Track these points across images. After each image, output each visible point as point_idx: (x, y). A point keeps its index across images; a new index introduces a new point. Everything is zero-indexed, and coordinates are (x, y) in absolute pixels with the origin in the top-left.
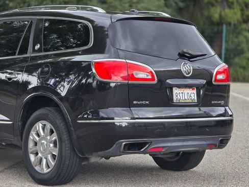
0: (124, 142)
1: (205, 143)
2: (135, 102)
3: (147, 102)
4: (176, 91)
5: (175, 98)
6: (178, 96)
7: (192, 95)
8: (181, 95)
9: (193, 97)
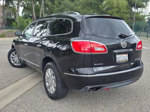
0: (89, 87)
2: (95, 64)
3: (102, 64)
4: (118, 56)
5: (117, 60)
6: (119, 59)
7: (126, 57)
9: (126, 59)
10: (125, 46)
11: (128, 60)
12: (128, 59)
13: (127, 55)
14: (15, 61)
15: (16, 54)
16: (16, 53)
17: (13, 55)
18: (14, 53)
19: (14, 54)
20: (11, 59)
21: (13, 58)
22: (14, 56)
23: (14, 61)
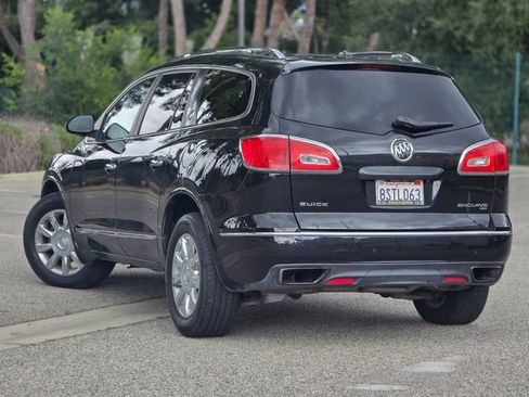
0: (283, 268)
1: (437, 273)
2: (303, 204)
3: (324, 204)
4: (380, 186)
7: (414, 193)
8: (391, 192)
9: (417, 197)
10: (406, 157)
11: (422, 203)
12: (422, 199)
13: (421, 187)
14: (54, 257)
15: (61, 223)
16: (60, 219)
17: (49, 227)
18: (52, 215)
19: (54, 221)
20: (38, 244)
21: (46, 240)
22: (51, 234)
23: (49, 253)
